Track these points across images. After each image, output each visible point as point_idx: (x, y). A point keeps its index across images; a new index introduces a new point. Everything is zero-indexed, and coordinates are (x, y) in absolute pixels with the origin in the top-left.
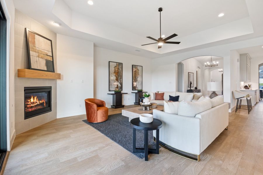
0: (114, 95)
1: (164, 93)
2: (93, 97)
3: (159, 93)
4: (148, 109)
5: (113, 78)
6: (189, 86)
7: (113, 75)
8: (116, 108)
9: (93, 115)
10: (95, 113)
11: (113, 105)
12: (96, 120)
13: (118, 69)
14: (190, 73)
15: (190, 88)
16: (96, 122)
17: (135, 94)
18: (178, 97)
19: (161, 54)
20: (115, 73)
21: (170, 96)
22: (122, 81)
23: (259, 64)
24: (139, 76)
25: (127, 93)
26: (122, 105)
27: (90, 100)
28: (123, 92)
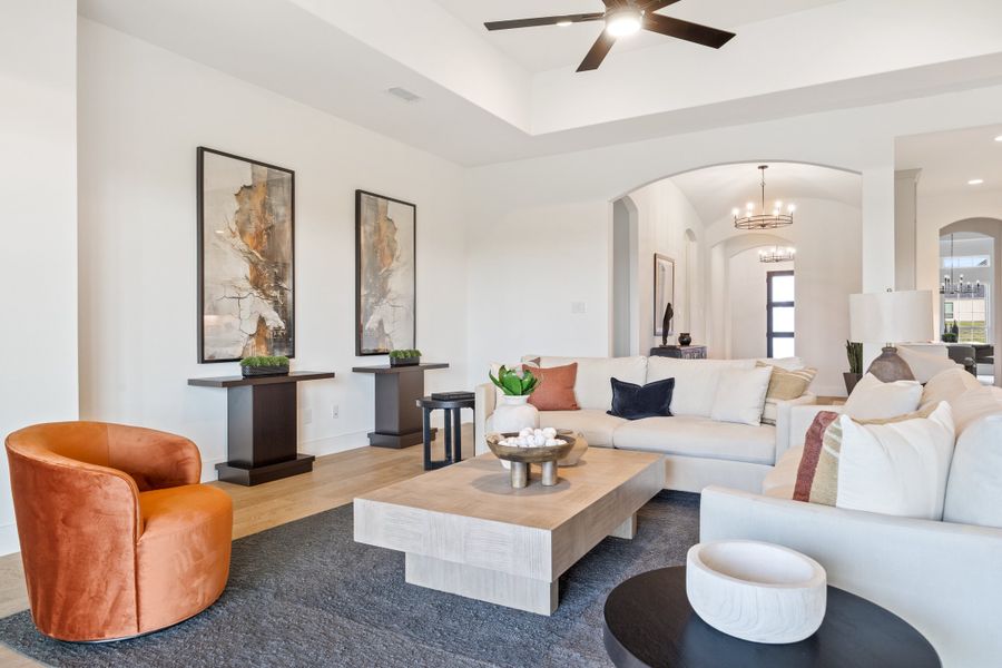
0: (236, 390)
1: (575, 366)
2: (71, 414)
3: (544, 365)
4: (547, 480)
5: (232, 266)
6: (660, 330)
7: (228, 248)
8: (255, 481)
9: (94, 574)
10: (116, 548)
11: (231, 464)
12: (133, 610)
13: (266, 206)
14: (664, 262)
15: (665, 340)
16: (132, 632)
17: (371, 378)
18: (668, 384)
19: (533, 133)
20: (242, 233)
21: (614, 382)
22: (290, 296)
23: (942, 227)
24: (394, 264)
25: (331, 375)
26: (293, 456)
27: (54, 436)
28: (297, 366)
